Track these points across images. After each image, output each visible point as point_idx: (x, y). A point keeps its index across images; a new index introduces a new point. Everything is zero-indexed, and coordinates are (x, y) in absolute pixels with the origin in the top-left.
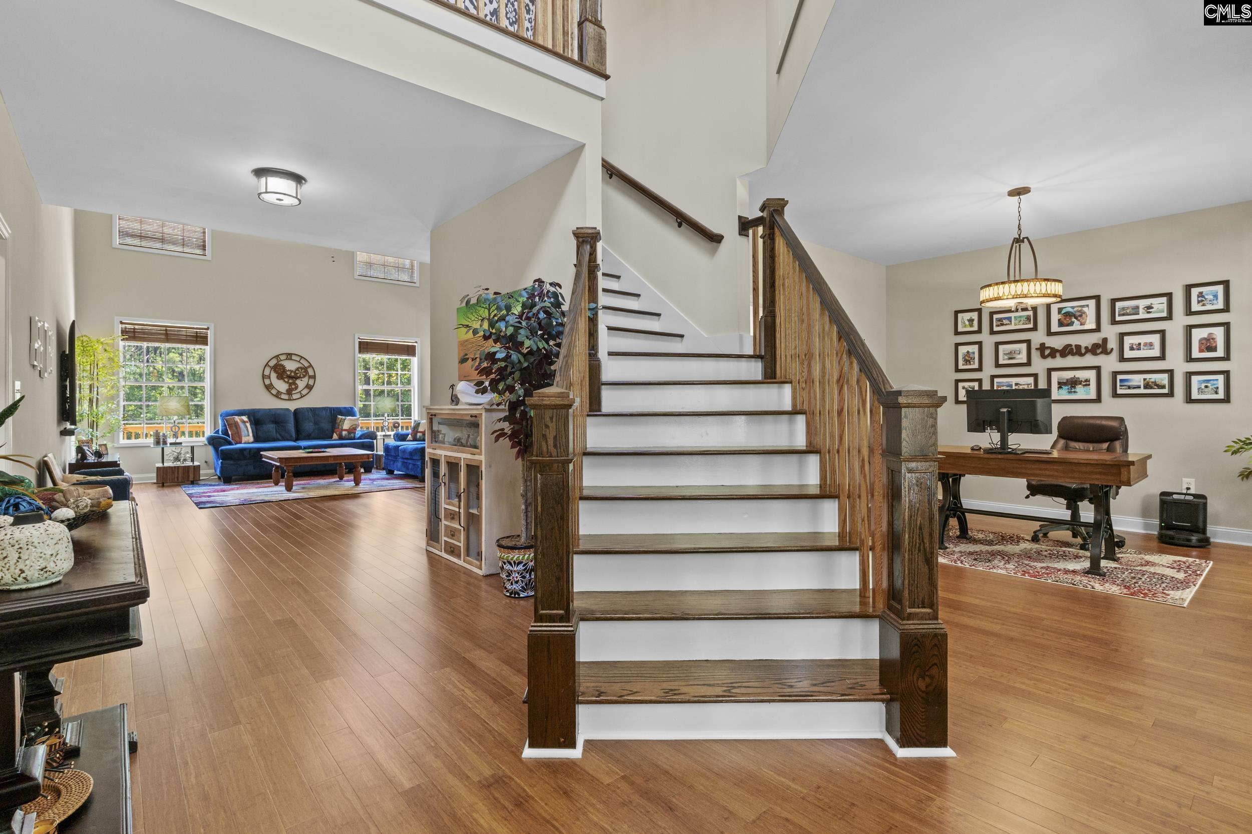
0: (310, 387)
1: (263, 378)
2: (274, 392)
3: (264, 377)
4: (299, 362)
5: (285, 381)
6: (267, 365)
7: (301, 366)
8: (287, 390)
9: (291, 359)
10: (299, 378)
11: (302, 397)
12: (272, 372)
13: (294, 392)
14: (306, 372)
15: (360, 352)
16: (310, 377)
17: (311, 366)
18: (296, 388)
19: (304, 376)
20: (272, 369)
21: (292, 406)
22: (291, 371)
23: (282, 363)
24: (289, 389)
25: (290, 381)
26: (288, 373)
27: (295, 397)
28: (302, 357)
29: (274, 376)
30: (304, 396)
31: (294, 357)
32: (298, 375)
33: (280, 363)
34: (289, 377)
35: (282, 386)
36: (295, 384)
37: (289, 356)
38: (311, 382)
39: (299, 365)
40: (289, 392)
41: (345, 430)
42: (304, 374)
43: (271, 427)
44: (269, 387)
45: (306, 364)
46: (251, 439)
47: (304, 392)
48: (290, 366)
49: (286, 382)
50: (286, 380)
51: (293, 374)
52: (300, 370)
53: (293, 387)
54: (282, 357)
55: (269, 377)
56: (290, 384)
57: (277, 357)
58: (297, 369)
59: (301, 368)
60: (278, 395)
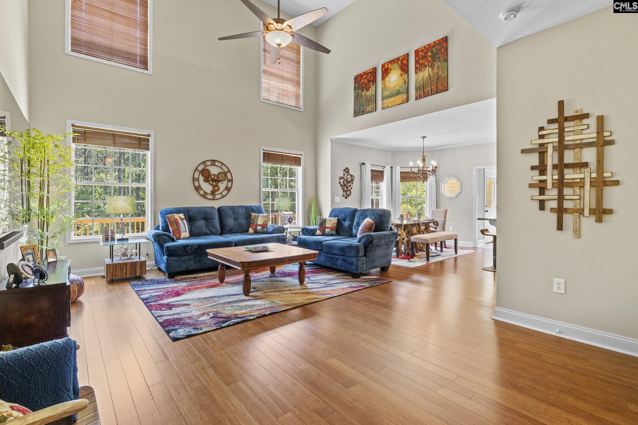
0: (228, 189)
1: (194, 181)
2: (202, 192)
3: (194, 179)
4: (221, 167)
5: (210, 183)
6: (196, 169)
7: (222, 171)
8: (211, 192)
9: (214, 165)
10: (221, 181)
11: (223, 197)
12: (200, 176)
13: (217, 193)
14: (226, 176)
15: (264, 161)
16: (229, 181)
17: (229, 171)
18: (218, 189)
19: (224, 180)
20: (200, 173)
21: (216, 204)
22: (215, 175)
23: (208, 168)
24: (213, 190)
25: (214, 184)
26: (213, 177)
27: (217, 197)
28: (223, 164)
29: (201, 178)
30: (224, 196)
31: (217, 164)
32: (220, 179)
33: (206, 168)
34: (213, 180)
35: (207, 187)
36: (217, 186)
37: (213, 162)
38: (229, 185)
39: (220, 170)
40: (213, 193)
41: (260, 225)
42: (224, 178)
43: (201, 223)
44: (198, 189)
45: (226, 170)
46: (187, 234)
47: (224, 193)
48: (214, 171)
49: (211, 184)
50: (211, 183)
51: (216, 178)
52: (221, 174)
53: (216, 188)
54: (209, 163)
55: (198, 180)
56: (214, 186)
57: (204, 162)
58: (219, 174)
59: (222, 173)
60: (204, 196)
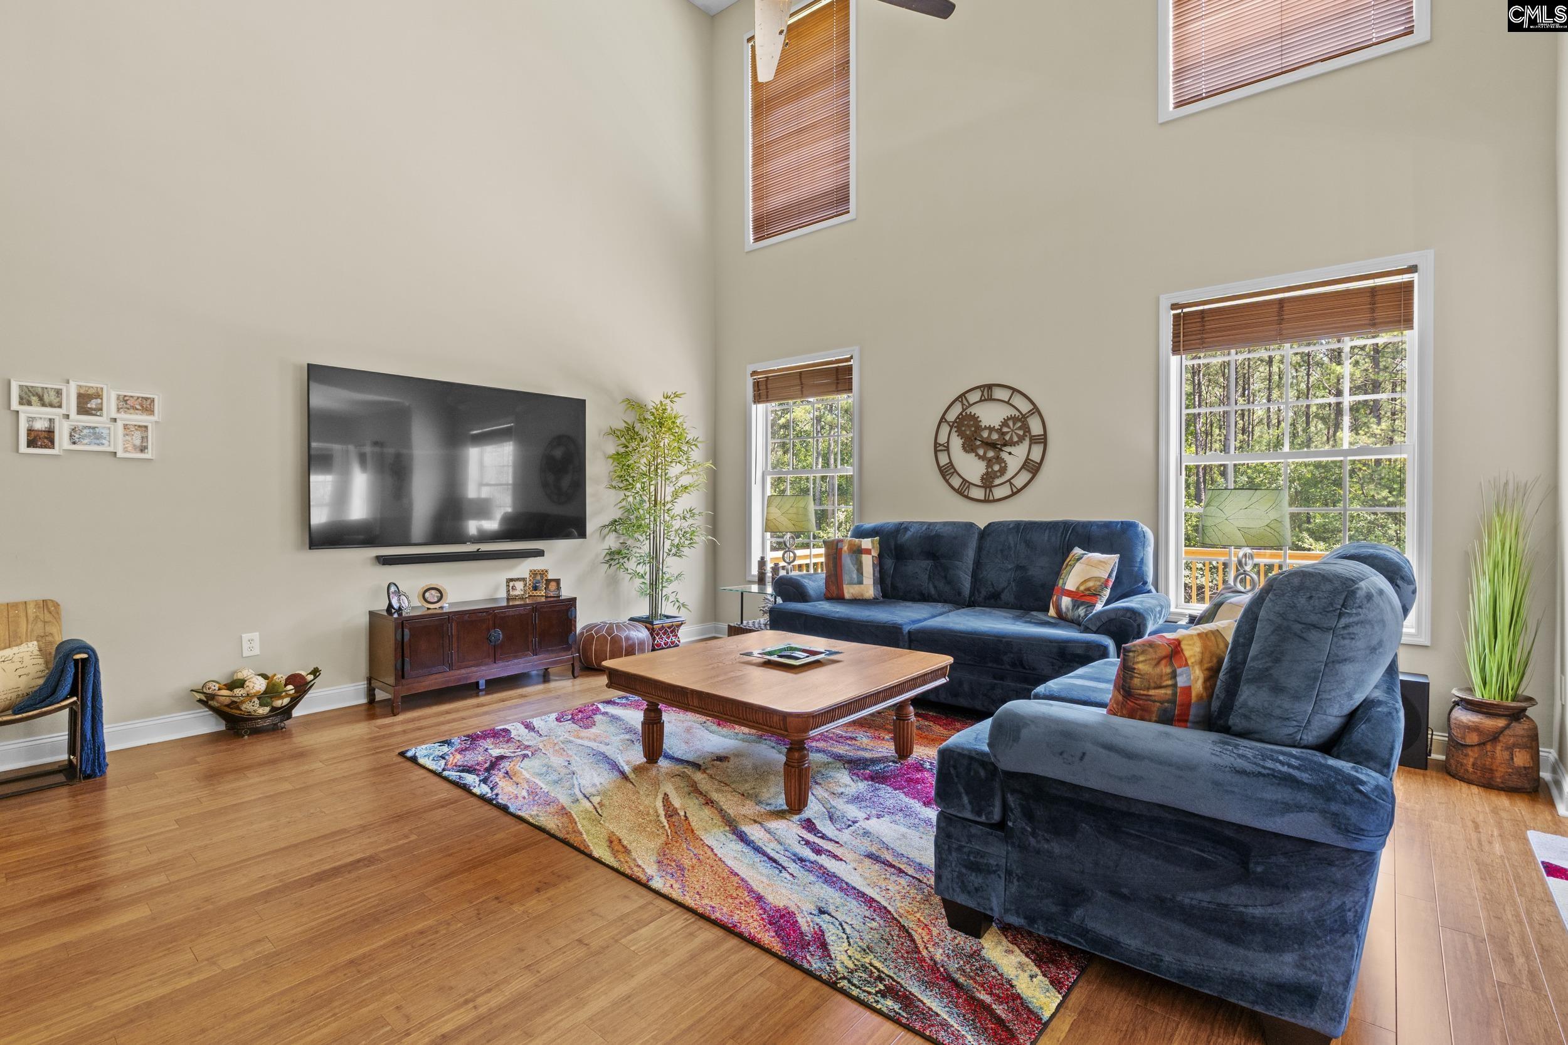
0: (1033, 468)
1: (936, 451)
2: (956, 482)
3: (939, 448)
4: (1008, 403)
5: (977, 455)
6: (943, 419)
7: (1014, 413)
8: (982, 479)
9: (991, 399)
10: (1012, 444)
11: (1013, 494)
12: (954, 435)
13: (997, 482)
14: (1026, 428)
15: (1176, 349)
16: (1034, 440)
17: (1036, 410)
18: (1003, 471)
19: (1021, 439)
20: (951, 428)
21: (982, 517)
22: (991, 429)
23: (974, 410)
24: (987, 473)
25: (991, 454)
26: (985, 434)
27: (999, 493)
28: (1014, 390)
29: (956, 443)
30: (1019, 491)
31: (999, 394)
32: (1007, 437)
33: (968, 411)
34: (992, 445)
35: (971, 467)
36: (999, 460)
37: (987, 391)
38: (1036, 454)
39: (1008, 412)
40: (988, 482)
41: (1069, 593)
42: (1021, 433)
44: (947, 471)
45: (1025, 407)
47: (1019, 482)
48: (991, 416)
49: (980, 457)
50: (981, 452)
51: (995, 436)
52: (1011, 423)
53: (996, 468)
54: (974, 397)
55: (947, 449)
56: (989, 462)
57: (962, 397)
58: (1005, 423)
59: (1014, 419)
60: (962, 491)
